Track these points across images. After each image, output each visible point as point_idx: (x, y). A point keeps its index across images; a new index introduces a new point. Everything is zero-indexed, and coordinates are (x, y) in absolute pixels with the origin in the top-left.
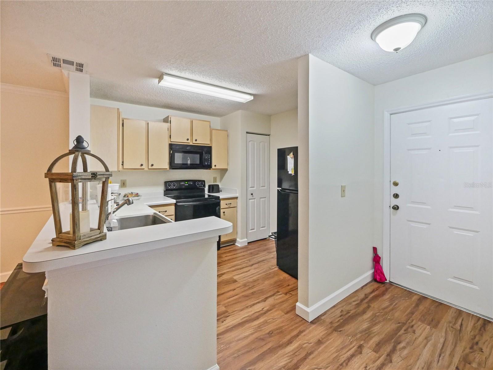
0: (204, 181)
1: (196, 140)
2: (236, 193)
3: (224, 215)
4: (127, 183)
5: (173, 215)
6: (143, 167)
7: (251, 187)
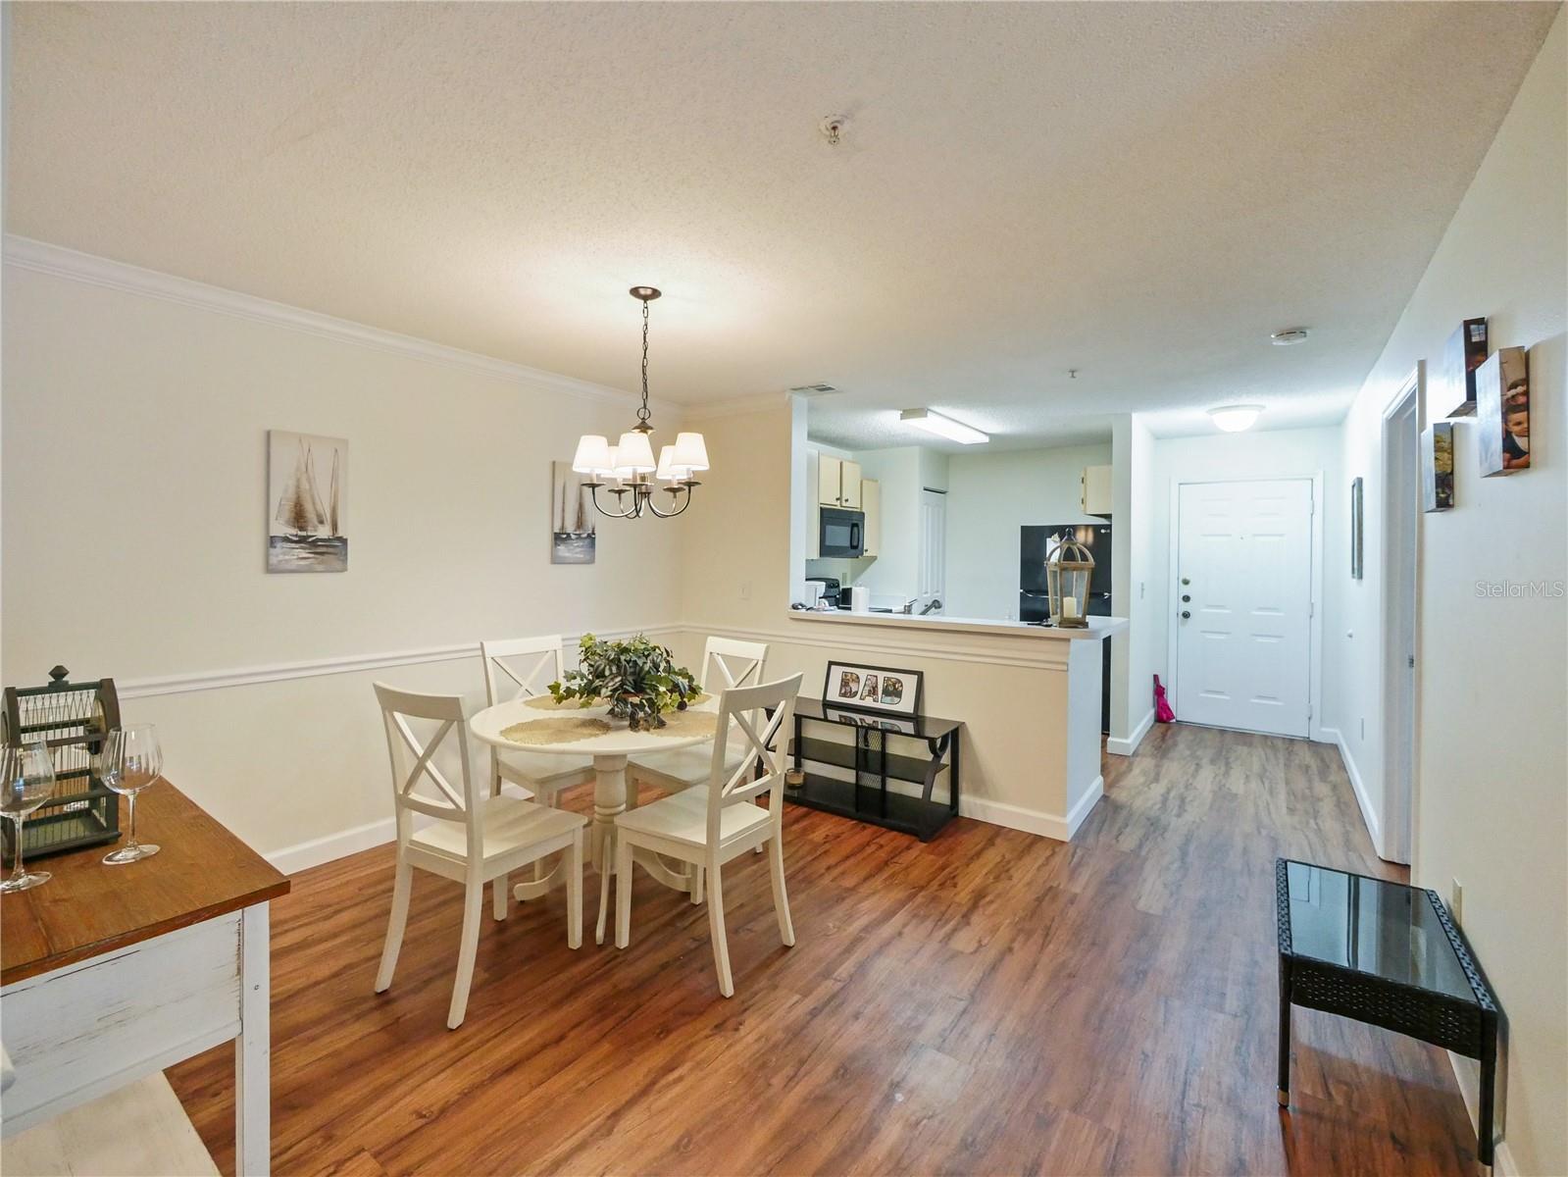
0: (838, 581)
1: (846, 501)
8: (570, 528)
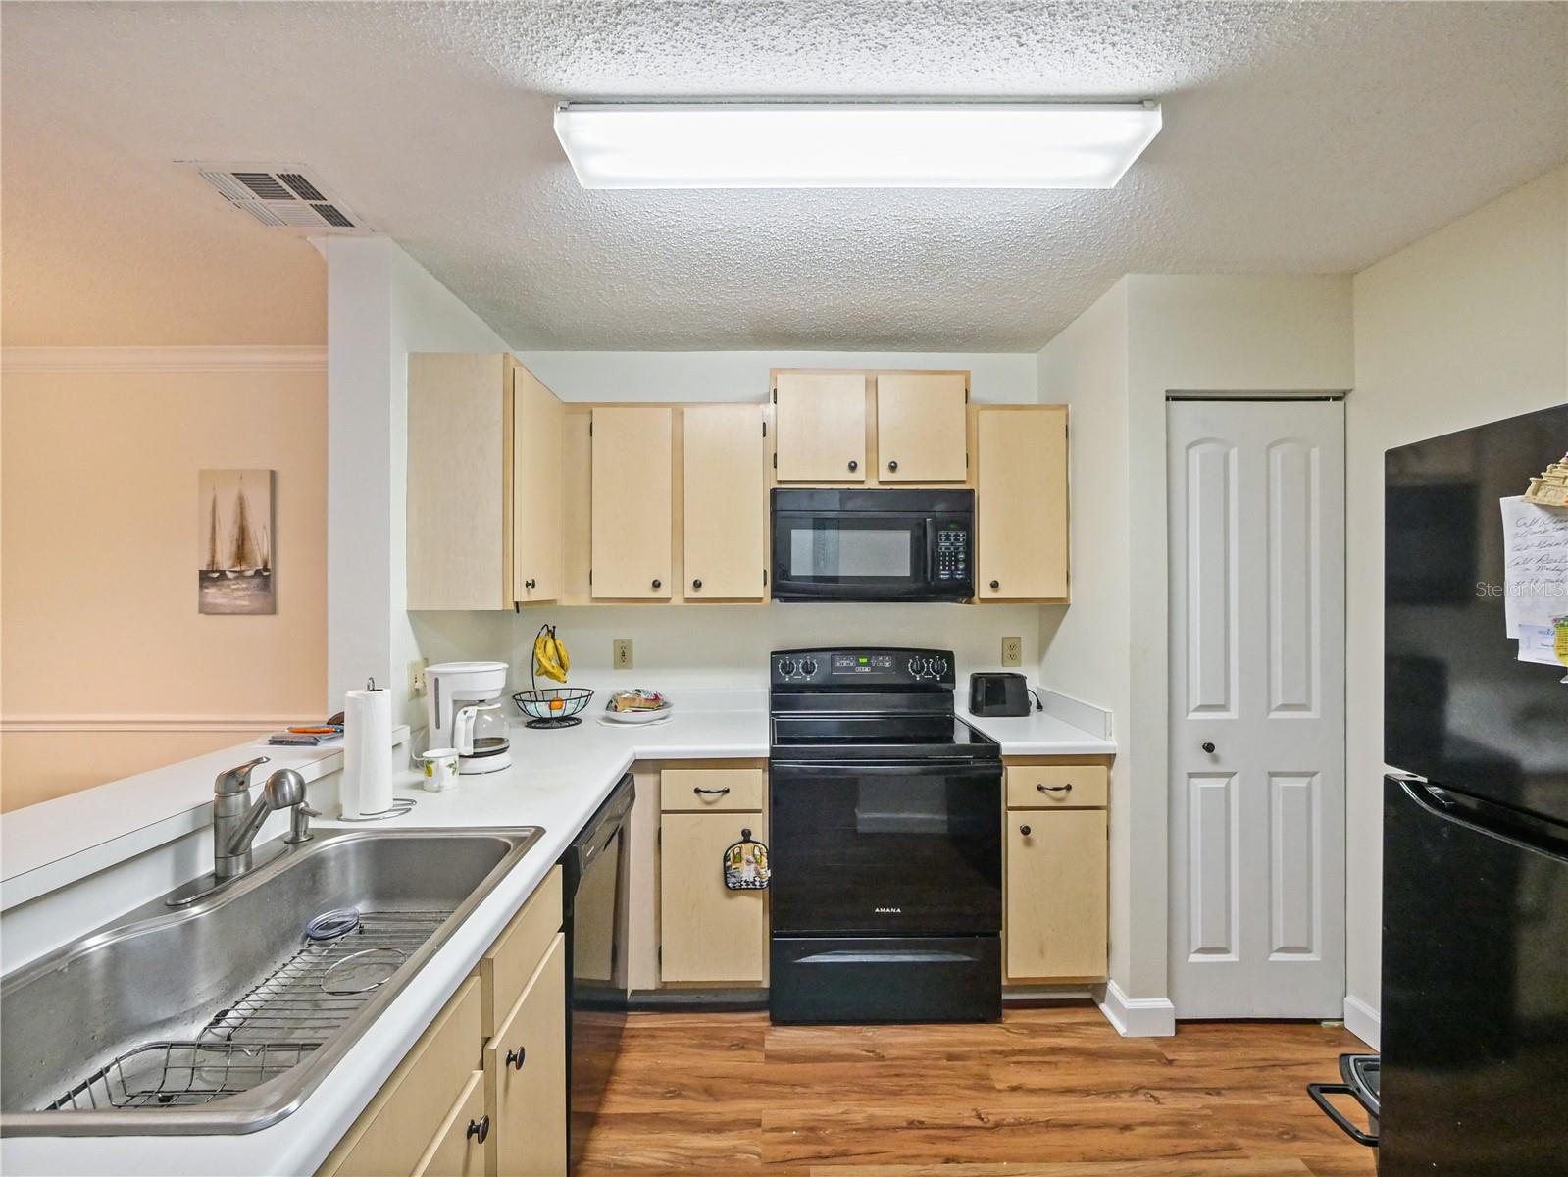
0: (949, 656)
1: (893, 467)
2: (1107, 735)
3: (1028, 843)
4: (636, 653)
5: (759, 811)
6: (662, 593)
7: (1203, 708)
8: (225, 562)
